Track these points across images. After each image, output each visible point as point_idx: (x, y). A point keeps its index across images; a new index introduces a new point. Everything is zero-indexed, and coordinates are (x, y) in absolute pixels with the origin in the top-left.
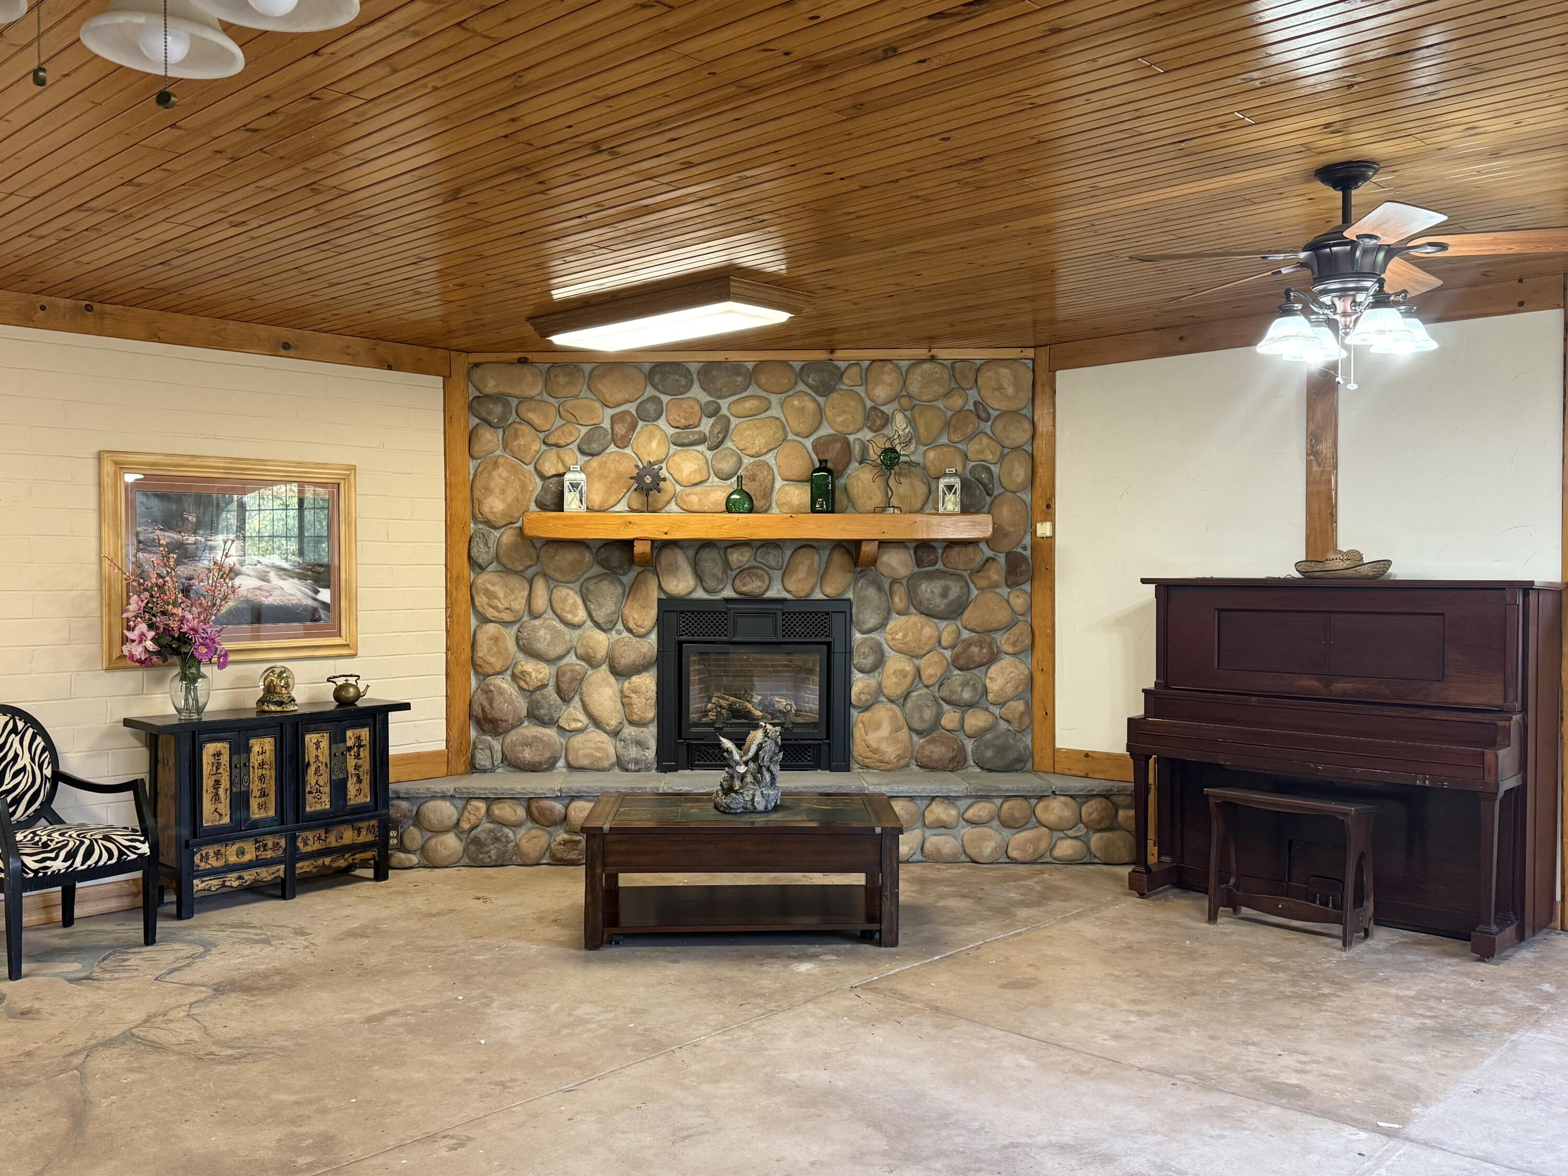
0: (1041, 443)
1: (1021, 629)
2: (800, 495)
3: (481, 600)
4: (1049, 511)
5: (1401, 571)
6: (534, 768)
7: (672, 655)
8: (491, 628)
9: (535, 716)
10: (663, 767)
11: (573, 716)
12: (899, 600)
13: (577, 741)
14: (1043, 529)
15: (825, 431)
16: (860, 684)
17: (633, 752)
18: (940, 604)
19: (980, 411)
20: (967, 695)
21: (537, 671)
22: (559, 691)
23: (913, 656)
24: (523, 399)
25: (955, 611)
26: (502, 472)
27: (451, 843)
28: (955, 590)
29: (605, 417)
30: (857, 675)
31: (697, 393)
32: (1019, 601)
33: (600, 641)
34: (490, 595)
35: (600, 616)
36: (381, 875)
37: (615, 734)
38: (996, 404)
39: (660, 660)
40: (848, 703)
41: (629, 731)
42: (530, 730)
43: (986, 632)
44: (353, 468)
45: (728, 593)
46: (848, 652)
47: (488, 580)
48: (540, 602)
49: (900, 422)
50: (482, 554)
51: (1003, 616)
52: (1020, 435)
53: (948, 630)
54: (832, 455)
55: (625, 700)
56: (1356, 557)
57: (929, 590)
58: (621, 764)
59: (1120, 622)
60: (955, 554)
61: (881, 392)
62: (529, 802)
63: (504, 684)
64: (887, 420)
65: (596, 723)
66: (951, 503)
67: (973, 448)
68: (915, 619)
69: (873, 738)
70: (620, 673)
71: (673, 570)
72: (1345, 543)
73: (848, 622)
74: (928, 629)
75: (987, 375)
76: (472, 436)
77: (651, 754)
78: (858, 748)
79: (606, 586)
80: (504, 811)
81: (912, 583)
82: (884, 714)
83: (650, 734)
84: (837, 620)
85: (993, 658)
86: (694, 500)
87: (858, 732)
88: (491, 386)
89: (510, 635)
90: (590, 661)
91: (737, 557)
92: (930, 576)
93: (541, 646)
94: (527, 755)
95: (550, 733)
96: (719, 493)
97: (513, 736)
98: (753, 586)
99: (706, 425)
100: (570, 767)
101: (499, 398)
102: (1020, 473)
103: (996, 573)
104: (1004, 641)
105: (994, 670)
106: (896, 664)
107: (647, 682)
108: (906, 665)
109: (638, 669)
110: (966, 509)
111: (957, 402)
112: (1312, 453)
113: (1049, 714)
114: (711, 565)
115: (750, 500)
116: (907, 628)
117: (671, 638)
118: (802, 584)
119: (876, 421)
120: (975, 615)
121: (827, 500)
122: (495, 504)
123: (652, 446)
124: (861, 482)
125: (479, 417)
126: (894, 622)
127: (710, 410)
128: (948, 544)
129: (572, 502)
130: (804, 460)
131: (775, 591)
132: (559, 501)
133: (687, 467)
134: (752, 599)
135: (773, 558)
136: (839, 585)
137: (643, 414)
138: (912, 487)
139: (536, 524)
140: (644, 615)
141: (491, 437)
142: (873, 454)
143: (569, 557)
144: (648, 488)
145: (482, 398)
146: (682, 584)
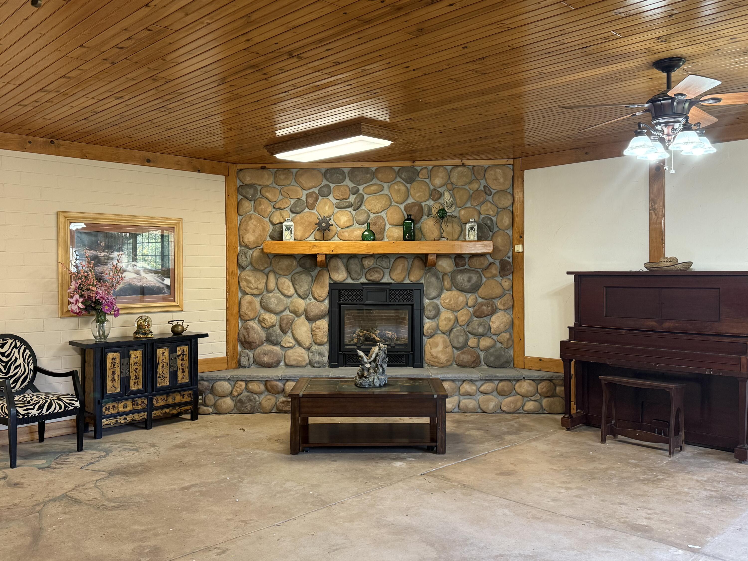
0: (517, 206)
1: (507, 298)
2: (398, 232)
3: (243, 284)
4: (521, 239)
6: (269, 366)
7: (336, 310)
8: (248, 298)
9: (269, 340)
10: (332, 365)
11: (288, 340)
12: (447, 283)
13: (290, 352)
14: (518, 248)
15: (410, 201)
16: (428, 325)
17: (317, 358)
18: (467, 285)
19: (487, 191)
20: (481, 330)
21: (271, 319)
22: (281, 328)
23: (454, 311)
24: (263, 186)
25: (474, 289)
26: (253, 222)
27: (228, 402)
28: (475, 278)
29: (303, 195)
30: (426, 320)
31: (348, 183)
32: (506, 284)
33: (301, 304)
34: (248, 281)
35: (301, 291)
36: (194, 418)
37: (308, 349)
38: (494, 187)
39: (330, 313)
40: (422, 334)
41: (315, 348)
42: (267, 347)
43: (490, 299)
44: (181, 220)
45: (363, 280)
46: (422, 309)
47: (247, 274)
48: (272, 285)
49: (447, 196)
50: (244, 262)
51: (498, 291)
52: (506, 202)
53: (471, 298)
54: (414, 212)
55: (313, 333)
56: (674, 260)
57: (461, 278)
58: (311, 364)
59: (558, 293)
60: (475, 261)
61: (438, 181)
62: (266, 382)
63: (254, 324)
64: (441, 195)
65: (299, 344)
66: (473, 235)
67: (483, 209)
68: (455, 293)
69: (434, 351)
70: (310, 319)
71: (336, 269)
72: (669, 253)
73: (422, 295)
74: (462, 298)
75: (490, 173)
76: (239, 205)
77: (325, 359)
78: (427, 356)
79: (303, 277)
80: (254, 386)
81: (453, 275)
82: (440, 339)
83: (325, 349)
84: (417, 293)
85: (494, 312)
86: (346, 235)
87: (427, 348)
88: (248, 180)
89: (257, 301)
90: (296, 313)
91: (367, 263)
92: (462, 272)
93: (272, 306)
94: (266, 359)
95: (277, 348)
96: (358, 231)
97: (258, 350)
98: (375, 277)
99: (352, 198)
100: (287, 365)
101: (252, 186)
102: (507, 221)
103: (495, 270)
104: (499, 303)
105: (494, 318)
106: (446, 315)
107: (324, 324)
108: (450, 315)
109: (319, 317)
110: (480, 238)
111: (475, 186)
112: (652, 209)
113: (522, 340)
114: (355, 266)
115: (374, 235)
116: (451, 297)
117: (335, 302)
118: (399, 276)
119: (435, 196)
120: (485, 291)
121: (411, 234)
122: (250, 238)
123: (326, 209)
124: (428, 225)
125: (243, 195)
126: (445, 294)
127: (354, 191)
128: (471, 256)
129: (287, 236)
130: (400, 215)
131: (386, 279)
132: (281, 236)
133: (343, 219)
134: (376, 283)
135: (385, 263)
136: (417, 276)
137: (322, 193)
138: (453, 228)
139: (269, 247)
140: (322, 291)
141: (248, 205)
142: (434, 212)
143: (286, 263)
144: (324, 229)
145: (244, 186)
146: (341, 276)
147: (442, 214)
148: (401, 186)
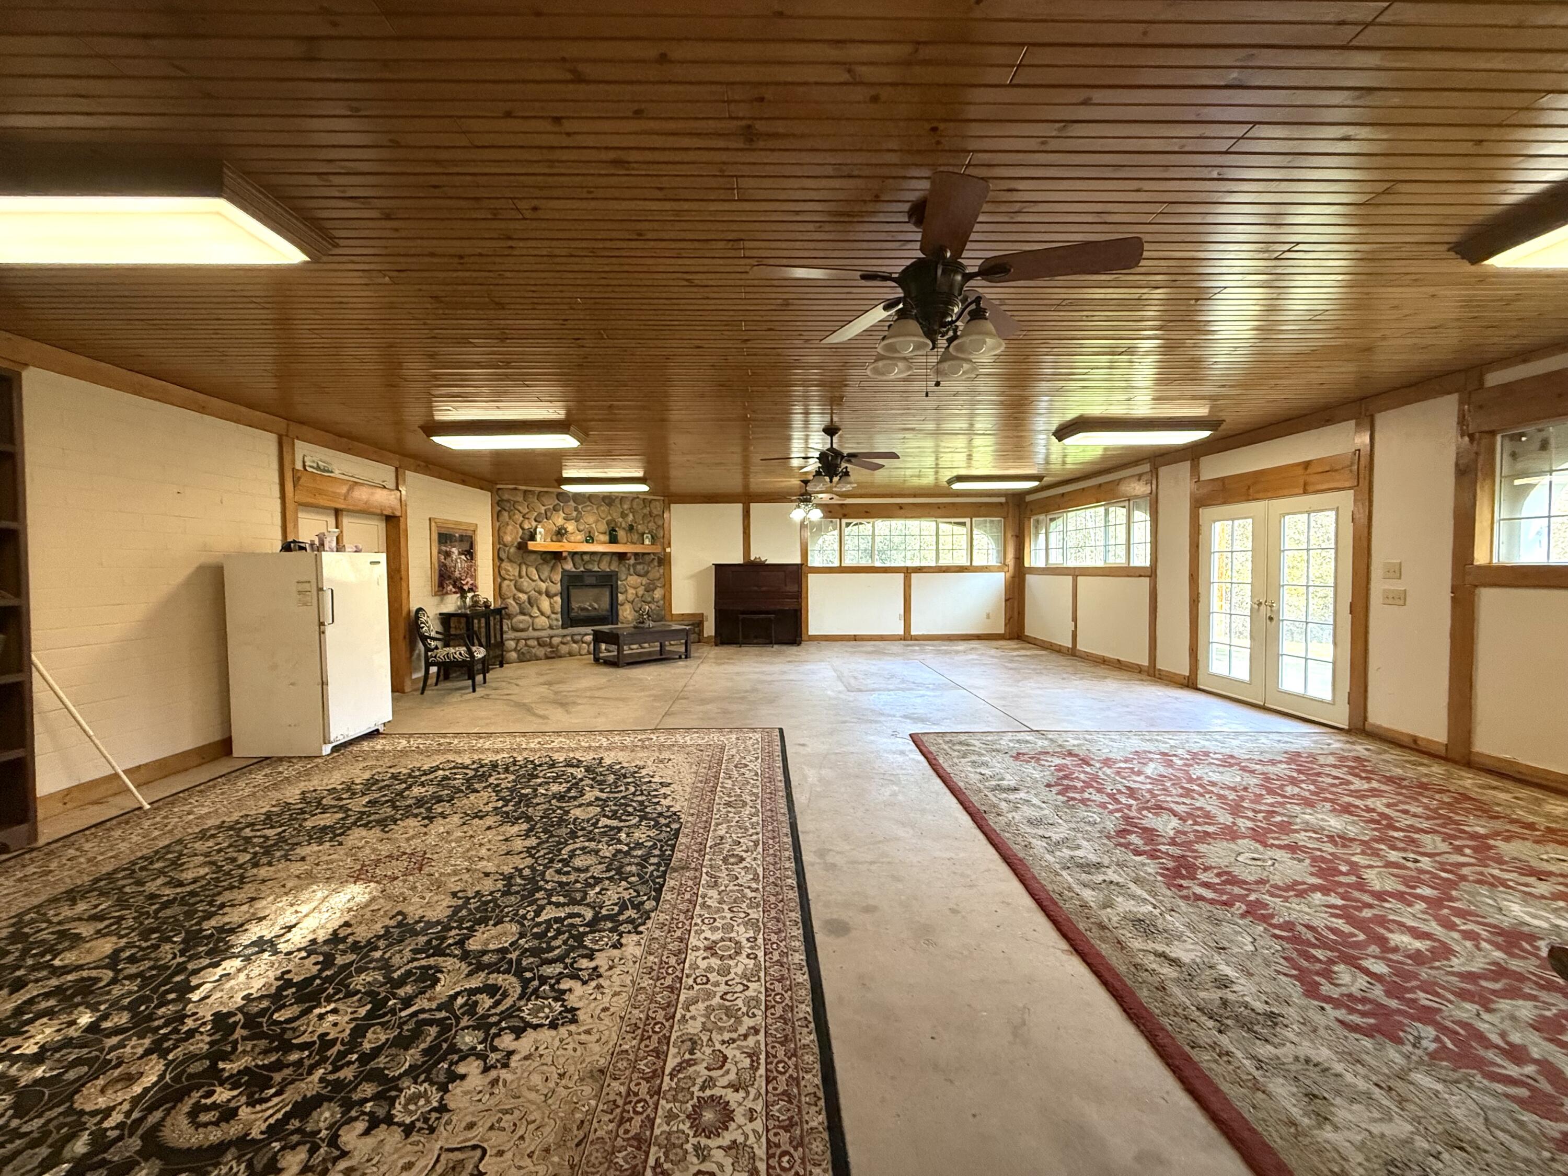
0: (667, 524)
1: (663, 579)
2: (606, 538)
3: (503, 572)
4: (669, 545)
6: (522, 630)
7: (566, 590)
8: (507, 582)
9: (522, 613)
10: (564, 626)
11: (535, 613)
12: (631, 571)
13: (537, 620)
14: (668, 550)
15: (609, 518)
16: (621, 597)
17: (555, 623)
18: (642, 572)
19: (650, 513)
20: (649, 600)
21: (523, 597)
22: (530, 603)
23: (635, 588)
24: (515, 502)
25: (645, 575)
26: (510, 527)
27: (514, 655)
28: (645, 568)
29: (543, 509)
30: (620, 595)
31: (572, 503)
32: (662, 571)
33: (543, 586)
34: (507, 571)
35: (543, 577)
36: (501, 666)
37: (548, 617)
38: (655, 512)
39: (562, 592)
40: (617, 604)
41: (553, 616)
42: (521, 617)
43: (652, 581)
44: (475, 526)
45: (582, 569)
46: (617, 588)
47: (506, 565)
48: (524, 573)
49: (631, 517)
50: (503, 555)
51: (658, 575)
52: (661, 523)
53: (645, 581)
54: (612, 525)
55: (551, 606)
56: (756, 557)
57: (639, 567)
58: (551, 627)
59: (692, 577)
60: (646, 557)
61: (626, 507)
62: (538, 639)
63: (511, 601)
64: (627, 515)
65: (542, 614)
66: (647, 542)
68: (635, 577)
69: (624, 614)
70: (549, 595)
71: (567, 561)
72: (753, 554)
73: (617, 579)
74: (639, 580)
75: (653, 504)
76: (499, 513)
77: (560, 623)
78: (621, 617)
79: (545, 567)
80: (531, 643)
81: (634, 565)
82: (628, 607)
83: (559, 616)
84: (614, 578)
85: (657, 588)
86: (573, 538)
87: (620, 612)
88: (506, 497)
89: (512, 584)
90: (540, 593)
91: (586, 558)
92: (639, 564)
93: (523, 588)
94: (521, 626)
95: (527, 618)
96: (580, 537)
97: (515, 620)
98: (590, 567)
99: (575, 514)
100: (534, 629)
101: (508, 501)
102: (662, 533)
103: (656, 563)
104: (659, 583)
105: (657, 592)
106: (630, 591)
107: (558, 599)
108: (633, 591)
109: (556, 595)
110: (653, 544)
112: (744, 533)
113: (670, 605)
114: (577, 558)
115: (590, 539)
116: (633, 580)
117: (566, 584)
118: (605, 566)
119: (624, 515)
120: (651, 575)
121: (613, 540)
122: (508, 539)
123: (559, 520)
124: (621, 534)
125: (500, 508)
126: (630, 578)
127: (576, 509)
128: (644, 554)
129: (538, 537)
130: (603, 527)
131: (596, 569)
132: (532, 537)
133: (571, 527)
134: (590, 571)
135: (597, 558)
136: (614, 567)
137: (555, 509)
138: (635, 537)
139: (531, 545)
140: (557, 577)
141: (506, 514)
142: (624, 525)
143: (533, 557)
144: (560, 533)
145: (502, 500)
146: (569, 566)
147: (631, 528)
148: (604, 508)
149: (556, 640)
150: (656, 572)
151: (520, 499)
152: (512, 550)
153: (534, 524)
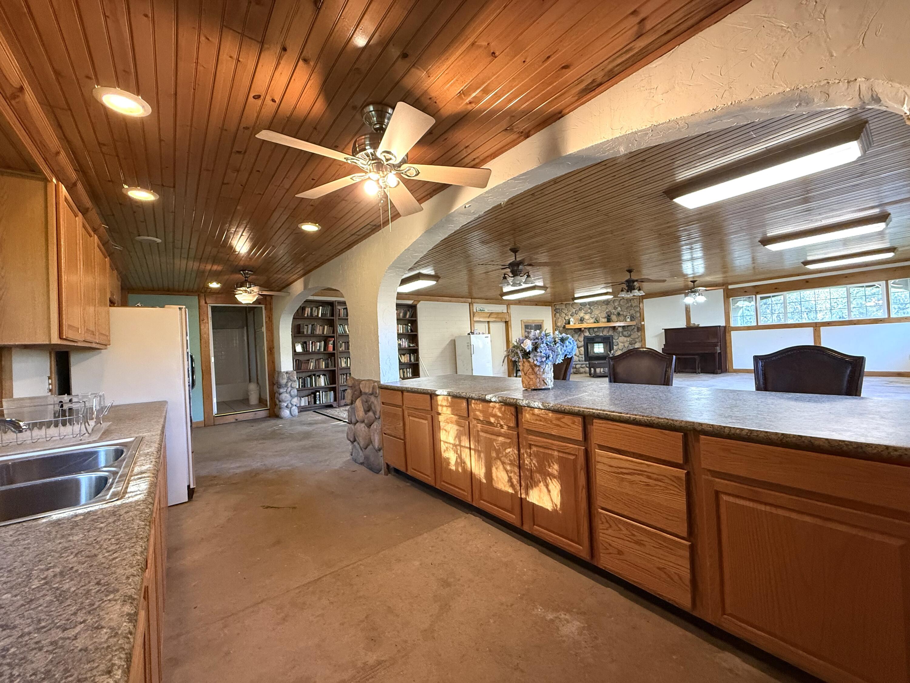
0: (641, 310)
1: (640, 338)
2: (606, 320)
4: (643, 320)
5: (701, 326)
7: (586, 345)
10: (585, 361)
12: (621, 335)
14: (642, 323)
15: (607, 310)
17: (581, 359)
18: (627, 335)
19: (631, 306)
24: (562, 309)
25: (629, 336)
26: (560, 320)
28: (629, 333)
29: (574, 311)
30: (614, 347)
31: (588, 306)
32: (639, 334)
35: (575, 339)
37: (578, 356)
38: (634, 305)
39: (584, 346)
41: (580, 356)
43: (634, 339)
44: (543, 320)
45: (594, 335)
46: (613, 343)
49: (619, 308)
51: (637, 336)
52: (638, 309)
53: (628, 339)
54: (609, 313)
55: (579, 351)
56: (694, 324)
57: (625, 333)
58: (579, 361)
59: (656, 336)
60: (629, 327)
61: (616, 304)
64: (617, 308)
66: (628, 320)
67: (631, 312)
68: (623, 337)
71: (586, 332)
72: (692, 322)
73: (613, 339)
74: (625, 339)
76: (555, 314)
77: (584, 359)
79: (576, 335)
81: (622, 332)
83: (583, 356)
84: (611, 338)
85: (636, 343)
86: (588, 322)
88: (558, 307)
91: (595, 330)
92: (625, 331)
96: (592, 321)
98: (598, 334)
99: (589, 311)
101: (559, 309)
102: (638, 315)
103: (636, 330)
104: (637, 340)
106: (621, 345)
107: (582, 349)
108: (622, 344)
109: (581, 347)
110: (631, 320)
111: (628, 305)
112: (686, 310)
114: (591, 331)
115: (597, 321)
116: (622, 339)
117: (586, 342)
118: (606, 333)
119: (615, 308)
120: (632, 337)
121: (609, 321)
122: (559, 324)
123: (582, 314)
124: (614, 317)
125: (556, 312)
126: (620, 338)
127: (590, 309)
128: (628, 326)
129: (571, 323)
130: (604, 315)
131: (601, 334)
132: (569, 323)
133: (587, 317)
134: (598, 336)
135: (601, 329)
136: (611, 333)
137: (580, 310)
138: (622, 318)
139: (568, 326)
140: (582, 339)
141: (558, 314)
142: (615, 313)
143: (570, 331)
144: (582, 320)
145: (556, 309)
146: (587, 334)
147: (619, 314)
148: (605, 307)
149: (578, 366)
150: (636, 334)
151: (564, 307)
152: (561, 329)
153: (570, 316)
